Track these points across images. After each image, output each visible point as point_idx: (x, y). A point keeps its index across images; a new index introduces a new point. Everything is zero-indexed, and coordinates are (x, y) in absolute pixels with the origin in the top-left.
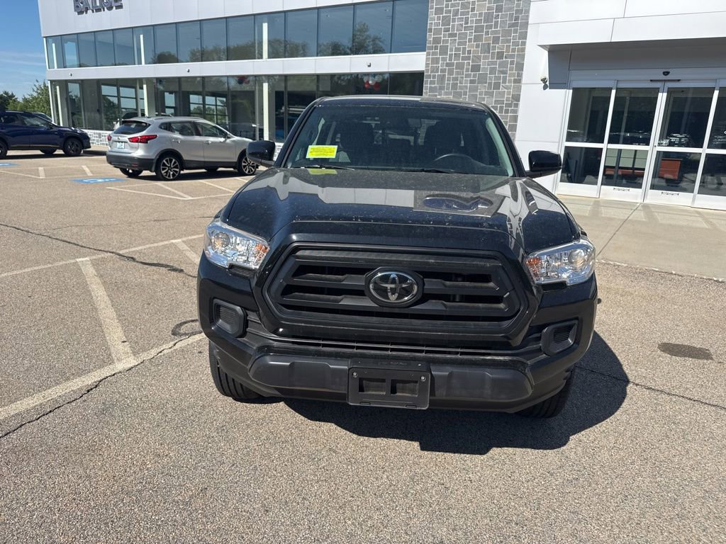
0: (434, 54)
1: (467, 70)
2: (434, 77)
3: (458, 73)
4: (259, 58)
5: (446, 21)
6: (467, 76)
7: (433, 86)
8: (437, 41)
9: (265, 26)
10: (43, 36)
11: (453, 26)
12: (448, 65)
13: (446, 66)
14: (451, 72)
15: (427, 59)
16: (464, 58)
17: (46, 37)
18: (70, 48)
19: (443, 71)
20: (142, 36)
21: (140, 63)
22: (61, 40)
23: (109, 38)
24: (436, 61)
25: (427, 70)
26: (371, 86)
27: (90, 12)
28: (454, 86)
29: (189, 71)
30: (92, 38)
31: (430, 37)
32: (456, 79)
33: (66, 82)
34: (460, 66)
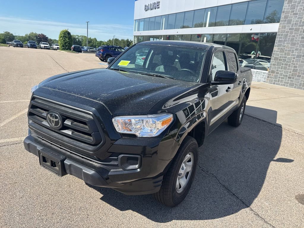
0: (283, 24)
1: (301, 32)
2: (282, 35)
3: (295, 33)
4: (204, 27)
5: (293, 7)
6: (300, 35)
7: (281, 39)
8: (286, 17)
9: (209, 13)
10: (134, 19)
11: (297, 9)
12: (290, 29)
13: (289, 30)
14: (291, 33)
15: (279, 26)
16: (300, 26)
17: (135, 20)
18: (142, 24)
19: (287, 32)
20: (164, 19)
21: (162, 29)
22: (139, 21)
23: (153, 20)
24: (285, 27)
25: (279, 32)
26: (255, 39)
27: (149, 10)
28: (292, 40)
29: (177, 32)
30: (148, 20)
31: (283, 15)
32: (294, 36)
33: (139, 36)
34: (297, 30)
